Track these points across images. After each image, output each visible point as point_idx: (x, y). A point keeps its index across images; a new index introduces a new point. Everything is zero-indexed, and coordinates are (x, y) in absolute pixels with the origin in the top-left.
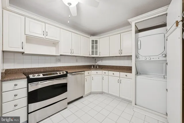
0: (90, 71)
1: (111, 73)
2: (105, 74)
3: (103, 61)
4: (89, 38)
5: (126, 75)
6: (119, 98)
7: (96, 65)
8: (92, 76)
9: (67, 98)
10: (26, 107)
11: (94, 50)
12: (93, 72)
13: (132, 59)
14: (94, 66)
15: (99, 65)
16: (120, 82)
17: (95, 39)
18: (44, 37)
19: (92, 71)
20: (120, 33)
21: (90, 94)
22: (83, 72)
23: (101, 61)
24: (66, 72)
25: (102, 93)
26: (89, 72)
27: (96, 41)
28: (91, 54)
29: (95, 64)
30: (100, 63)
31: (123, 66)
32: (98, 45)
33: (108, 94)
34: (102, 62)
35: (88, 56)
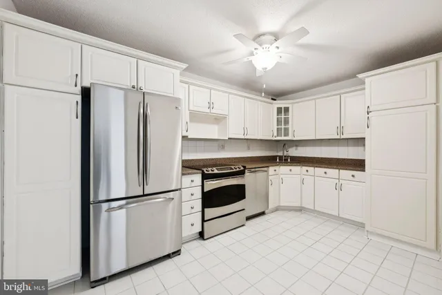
0: (278, 167)
1: (320, 171)
2: (307, 174)
3: (299, 148)
4: (272, 104)
5: (353, 176)
6: (338, 218)
7: (285, 157)
8: (281, 176)
9: (244, 210)
10: (200, 214)
11: (283, 127)
12: (284, 169)
13: (364, 145)
14: (281, 157)
15: (290, 155)
16: (339, 188)
17: (283, 106)
18: (208, 111)
19: (282, 167)
20: (340, 94)
21: (277, 209)
22: (265, 169)
23: (294, 148)
24: (243, 167)
25: (300, 209)
26: (276, 168)
27: (287, 110)
28: (275, 134)
29: (283, 153)
30: (294, 152)
31: (344, 159)
32: (290, 116)
33: (314, 211)
34: (296, 149)
35: (270, 138)
